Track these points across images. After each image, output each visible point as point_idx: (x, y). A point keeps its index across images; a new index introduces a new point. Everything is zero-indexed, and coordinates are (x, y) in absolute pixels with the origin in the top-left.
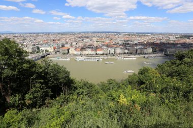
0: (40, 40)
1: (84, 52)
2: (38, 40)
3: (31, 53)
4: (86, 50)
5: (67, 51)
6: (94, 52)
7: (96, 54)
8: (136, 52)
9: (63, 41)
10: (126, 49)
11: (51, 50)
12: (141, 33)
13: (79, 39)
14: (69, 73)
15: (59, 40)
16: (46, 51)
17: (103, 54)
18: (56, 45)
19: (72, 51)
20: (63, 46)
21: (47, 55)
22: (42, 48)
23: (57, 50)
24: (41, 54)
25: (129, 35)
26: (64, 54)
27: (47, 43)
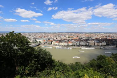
0: (37, 36)
1: (61, 44)
2: (36, 36)
3: (32, 43)
4: (62, 43)
5: (51, 43)
6: (67, 44)
7: (68, 45)
8: (94, 45)
9: (49, 37)
10: (87, 42)
11: (42, 41)
12: (96, 33)
13: (58, 36)
14: (52, 56)
15: (47, 36)
16: (40, 42)
17: (72, 45)
18: (45, 39)
19: (54, 43)
20: (49, 40)
21: (40, 45)
22: (38, 41)
23: (45, 42)
24: (37, 44)
25: (89, 34)
26: (49, 44)
27: (40, 38)
